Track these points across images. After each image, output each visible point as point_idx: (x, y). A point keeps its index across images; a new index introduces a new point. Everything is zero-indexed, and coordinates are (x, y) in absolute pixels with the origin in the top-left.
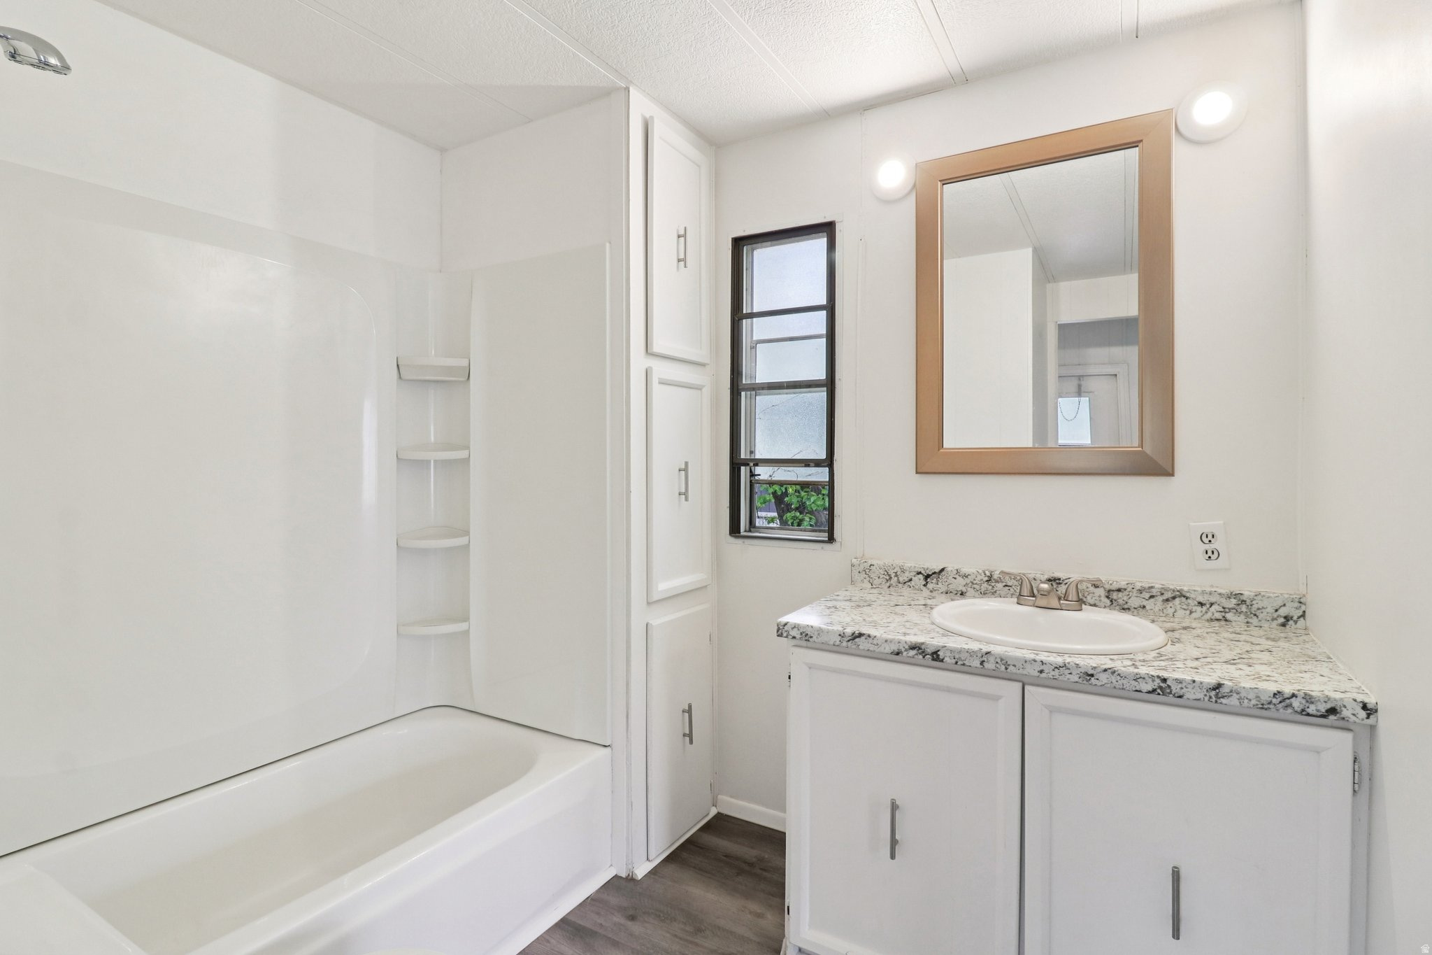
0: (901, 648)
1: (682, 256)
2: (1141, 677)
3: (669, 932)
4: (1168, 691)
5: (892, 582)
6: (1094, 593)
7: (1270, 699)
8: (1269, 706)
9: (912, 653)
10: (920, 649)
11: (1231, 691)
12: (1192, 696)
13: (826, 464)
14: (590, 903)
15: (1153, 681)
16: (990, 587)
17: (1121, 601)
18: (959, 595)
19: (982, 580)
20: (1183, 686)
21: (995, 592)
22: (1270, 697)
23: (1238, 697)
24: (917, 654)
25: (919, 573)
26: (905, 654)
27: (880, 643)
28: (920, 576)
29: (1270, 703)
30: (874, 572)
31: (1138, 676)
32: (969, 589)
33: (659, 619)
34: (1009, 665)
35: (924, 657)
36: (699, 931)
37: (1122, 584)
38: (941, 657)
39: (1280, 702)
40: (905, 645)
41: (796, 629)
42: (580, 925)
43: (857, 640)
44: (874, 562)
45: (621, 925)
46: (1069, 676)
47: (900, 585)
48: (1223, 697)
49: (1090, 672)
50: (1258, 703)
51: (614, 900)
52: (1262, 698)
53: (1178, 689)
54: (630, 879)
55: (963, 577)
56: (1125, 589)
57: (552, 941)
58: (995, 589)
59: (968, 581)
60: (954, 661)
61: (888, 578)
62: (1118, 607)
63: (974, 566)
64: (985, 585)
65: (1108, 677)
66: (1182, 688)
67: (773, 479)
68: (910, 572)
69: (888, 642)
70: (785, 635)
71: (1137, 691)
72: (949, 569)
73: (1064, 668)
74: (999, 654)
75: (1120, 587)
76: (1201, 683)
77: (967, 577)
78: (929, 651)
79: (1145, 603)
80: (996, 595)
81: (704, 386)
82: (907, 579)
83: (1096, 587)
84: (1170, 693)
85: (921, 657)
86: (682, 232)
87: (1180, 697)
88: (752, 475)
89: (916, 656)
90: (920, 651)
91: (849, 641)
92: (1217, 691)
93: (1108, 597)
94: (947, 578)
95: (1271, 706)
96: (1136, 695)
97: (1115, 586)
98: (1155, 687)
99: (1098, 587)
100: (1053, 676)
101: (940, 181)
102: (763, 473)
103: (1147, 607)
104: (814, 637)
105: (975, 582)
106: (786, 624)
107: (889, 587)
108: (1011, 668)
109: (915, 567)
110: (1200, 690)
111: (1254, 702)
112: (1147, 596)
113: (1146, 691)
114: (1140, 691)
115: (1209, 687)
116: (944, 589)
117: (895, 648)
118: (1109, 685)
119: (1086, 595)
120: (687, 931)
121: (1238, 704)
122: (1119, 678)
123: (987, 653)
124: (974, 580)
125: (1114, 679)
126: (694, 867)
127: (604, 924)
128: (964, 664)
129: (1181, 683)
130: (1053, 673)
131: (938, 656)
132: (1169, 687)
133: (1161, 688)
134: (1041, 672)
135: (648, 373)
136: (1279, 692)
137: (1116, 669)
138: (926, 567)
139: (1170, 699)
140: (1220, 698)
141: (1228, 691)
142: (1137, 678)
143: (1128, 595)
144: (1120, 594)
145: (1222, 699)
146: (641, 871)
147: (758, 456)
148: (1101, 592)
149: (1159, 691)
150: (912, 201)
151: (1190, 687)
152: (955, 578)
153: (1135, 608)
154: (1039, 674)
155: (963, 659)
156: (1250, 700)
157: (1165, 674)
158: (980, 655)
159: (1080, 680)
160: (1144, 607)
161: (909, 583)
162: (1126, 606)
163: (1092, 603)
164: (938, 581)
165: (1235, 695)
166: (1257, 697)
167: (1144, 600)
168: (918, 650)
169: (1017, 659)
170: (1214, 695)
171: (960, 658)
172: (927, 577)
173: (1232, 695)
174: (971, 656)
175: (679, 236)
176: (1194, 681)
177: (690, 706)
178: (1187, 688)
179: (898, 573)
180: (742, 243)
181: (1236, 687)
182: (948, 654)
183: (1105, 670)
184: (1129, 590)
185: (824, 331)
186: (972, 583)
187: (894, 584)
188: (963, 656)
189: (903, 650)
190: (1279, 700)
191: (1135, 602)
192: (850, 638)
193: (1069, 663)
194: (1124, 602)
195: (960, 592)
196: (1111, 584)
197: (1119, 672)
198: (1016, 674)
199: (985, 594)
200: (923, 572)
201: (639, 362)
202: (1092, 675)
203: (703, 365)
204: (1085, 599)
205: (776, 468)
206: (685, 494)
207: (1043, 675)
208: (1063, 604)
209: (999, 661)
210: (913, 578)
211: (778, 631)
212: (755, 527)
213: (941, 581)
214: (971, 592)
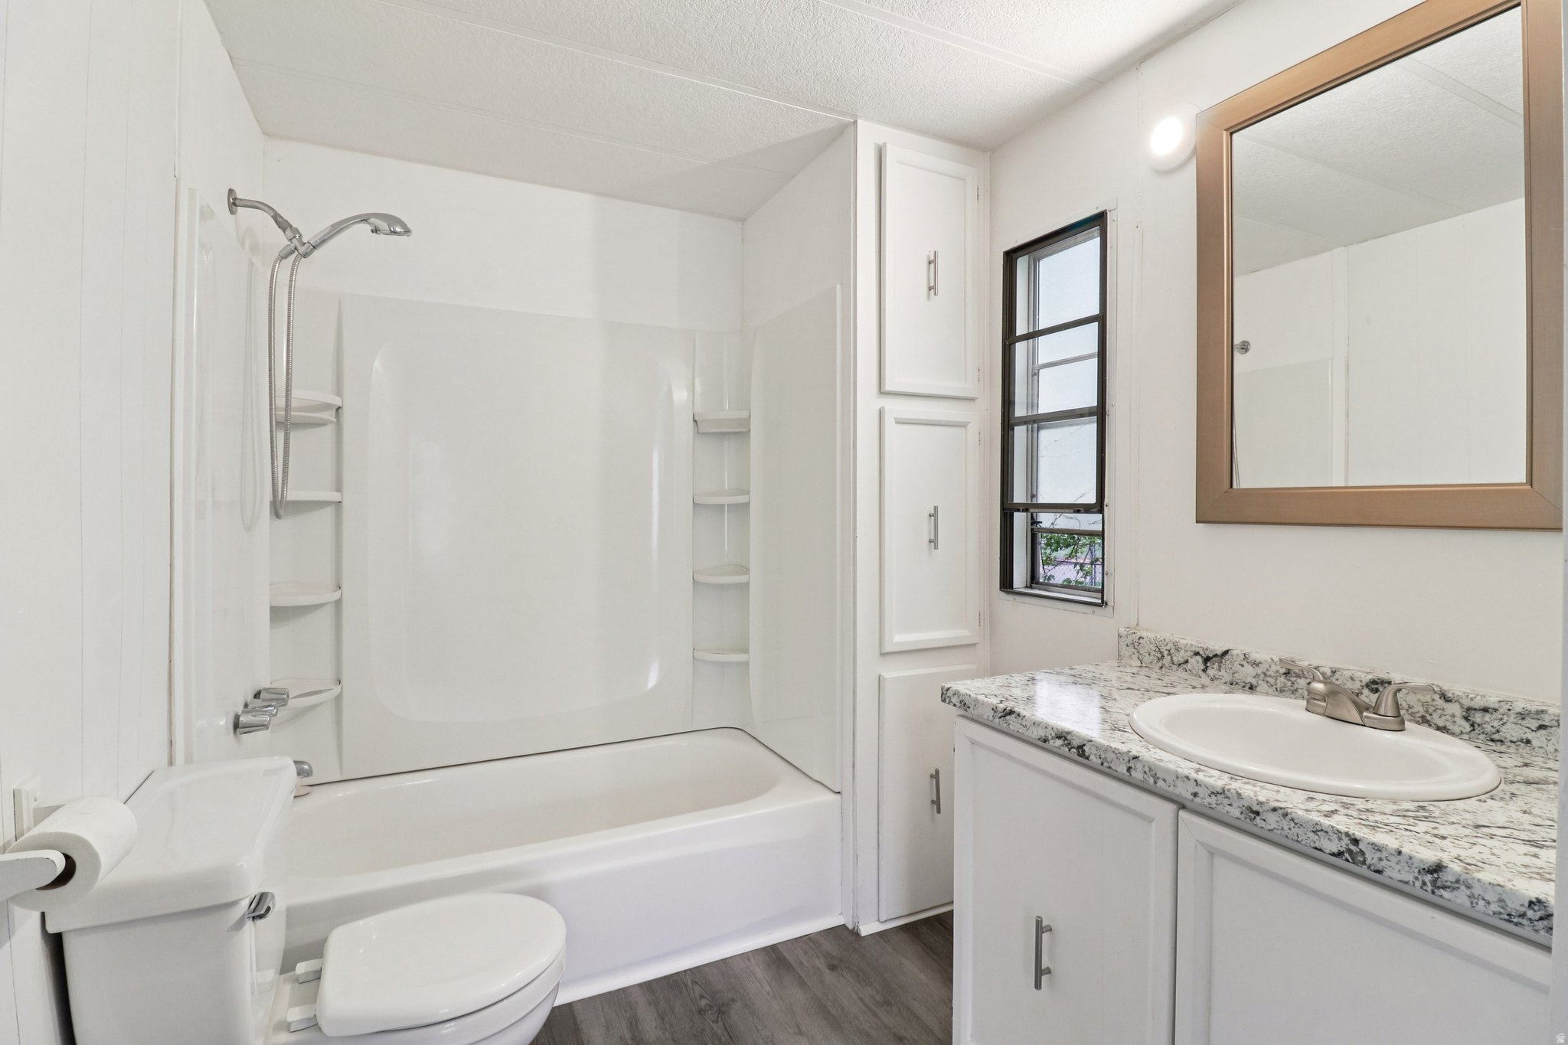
0: (1048, 735)
1: (932, 284)
2: (1322, 830)
3: (857, 993)
4: (1361, 859)
5: (1165, 661)
6: (1443, 710)
7: (1523, 909)
8: (1520, 920)
9: (1059, 742)
10: (1066, 739)
11: (1458, 881)
12: (1397, 876)
13: (1095, 510)
14: (804, 941)
15: (1340, 839)
16: (1289, 683)
17: (1488, 728)
18: (1247, 688)
19: (1277, 671)
20: (1383, 857)
21: (1296, 690)
22: (1522, 905)
23: (1468, 892)
24: (1062, 745)
25: (1197, 654)
26: (1051, 742)
27: (1028, 725)
28: (1198, 658)
29: (1523, 915)
30: (1144, 647)
31: (1319, 828)
32: (1260, 682)
33: (893, 672)
34: (1158, 778)
35: (1070, 750)
36: (887, 1003)
37: (1491, 701)
38: (1087, 754)
39: (1541, 919)
40: (1052, 732)
41: (956, 696)
42: (784, 956)
43: (1008, 717)
44: (1144, 634)
45: (819, 969)
46: (1228, 808)
47: (1174, 667)
48: (1444, 888)
49: (1256, 808)
50: (1502, 911)
51: (828, 946)
52: (1509, 903)
53: (1376, 860)
54: (855, 933)
55: (1252, 665)
56: (1496, 710)
57: (753, 961)
58: (1296, 686)
59: (1259, 670)
60: (1099, 761)
61: (1159, 656)
62: (1482, 737)
63: (1268, 650)
64: (1282, 679)
65: (1278, 819)
66: (1381, 859)
67: (1056, 527)
68: (1186, 651)
69: (1036, 725)
70: (947, 701)
71: (1316, 848)
72: (1235, 652)
73: (1223, 796)
74: (1147, 762)
75: (1487, 705)
76: (1411, 858)
77: (1257, 665)
78: (1076, 743)
79: (1530, 736)
80: (1297, 694)
81: (969, 423)
82: (1182, 660)
83: (1448, 700)
84: (1364, 862)
85: (1067, 749)
86: (932, 258)
87: (1379, 872)
88: (1034, 522)
89: (1062, 748)
90: (1066, 742)
91: (1000, 717)
92: (1435, 875)
93: (1466, 718)
94: (1232, 663)
95: (1525, 922)
96: (1314, 855)
97: (1478, 703)
98: (1342, 849)
99: (1450, 701)
100: (1209, 804)
101: (1226, 130)
102: (1046, 519)
103: (1535, 743)
104: (971, 708)
105: (1268, 673)
106: (948, 689)
107: (1161, 668)
108: (1160, 783)
109: (1192, 645)
110: (1407, 868)
111: (1494, 907)
112: (1534, 724)
113: (1328, 852)
114: (1320, 850)
115: (1422, 867)
116: (1228, 678)
117: (1041, 733)
118: (1279, 832)
119: (1430, 711)
120: (875, 1000)
121: (1469, 904)
122: (1292, 824)
123: (1135, 758)
124: (1268, 670)
125: (1285, 824)
126: (925, 944)
127: (804, 963)
128: (1110, 767)
129: (1379, 850)
130: (1208, 800)
131: (1084, 751)
132: (1362, 853)
133: (1350, 851)
134: (1195, 795)
135: (881, 413)
136: (1539, 901)
137: (1289, 811)
138: (1205, 646)
139: (1363, 870)
140: (1439, 888)
141: (1454, 880)
142: (1318, 830)
143: (1501, 719)
144: (1487, 717)
145: (1441, 890)
146: (866, 930)
147: (1041, 500)
148: (1454, 709)
149: (1347, 855)
150: (1191, 172)
151: (1394, 859)
152: (1242, 666)
153: (1511, 742)
154: (1192, 797)
155: (1109, 760)
156: (1489, 903)
157: (1359, 832)
158: (1126, 759)
159: (1242, 817)
160: (1528, 742)
161: (1185, 666)
162: (1496, 737)
163: (1441, 723)
164: (1220, 667)
165: (1463, 888)
166: (1501, 900)
167: (1527, 730)
168: (1064, 740)
169: (1168, 771)
170: (1431, 882)
171: (1105, 759)
172: (1207, 660)
173: (1458, 888)
174: (1117, 758)
175: (930, 263)
176: (1400, 853)
177: (937, 772)
178: (1388, 860)
179: (1172, 651)
180: (1014, 256)
181: (1464, 876)
182: (1094, 751)
183: (1275, 810)
184: (1502, 711)
185: (1096, 350)
186: (1265, 674)
187: (1167, 665)
188: (1110, 756)
189: (1050, 737)
190: (1539, 914)
191: (1511, 731)
192: (1002, 714)
193: (1229, 790)
194: (1494, 730)
195: (1249, 685)
196: (1472, 699)
197: (1293, 815)
198: (1166, 791)
199: (1282, 691)
200: (1201, 652)
201: (867, 401)
202: (1257, 813)
203: (972, 399)
204: (1429, 717)
205: (1058, 515)
206: (934, 542)
207: (1197, 800)
208: (1366, 717)
209: (1147, 770)
210: (1190, 660)
211: (942, 696)
212: (1038, 583)
213: (1224, 667)
214: (1263, 686)
